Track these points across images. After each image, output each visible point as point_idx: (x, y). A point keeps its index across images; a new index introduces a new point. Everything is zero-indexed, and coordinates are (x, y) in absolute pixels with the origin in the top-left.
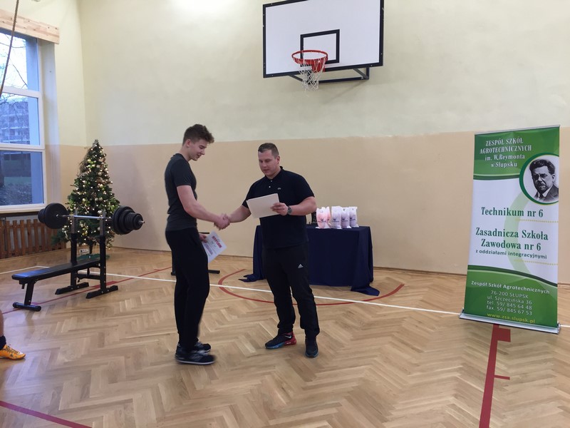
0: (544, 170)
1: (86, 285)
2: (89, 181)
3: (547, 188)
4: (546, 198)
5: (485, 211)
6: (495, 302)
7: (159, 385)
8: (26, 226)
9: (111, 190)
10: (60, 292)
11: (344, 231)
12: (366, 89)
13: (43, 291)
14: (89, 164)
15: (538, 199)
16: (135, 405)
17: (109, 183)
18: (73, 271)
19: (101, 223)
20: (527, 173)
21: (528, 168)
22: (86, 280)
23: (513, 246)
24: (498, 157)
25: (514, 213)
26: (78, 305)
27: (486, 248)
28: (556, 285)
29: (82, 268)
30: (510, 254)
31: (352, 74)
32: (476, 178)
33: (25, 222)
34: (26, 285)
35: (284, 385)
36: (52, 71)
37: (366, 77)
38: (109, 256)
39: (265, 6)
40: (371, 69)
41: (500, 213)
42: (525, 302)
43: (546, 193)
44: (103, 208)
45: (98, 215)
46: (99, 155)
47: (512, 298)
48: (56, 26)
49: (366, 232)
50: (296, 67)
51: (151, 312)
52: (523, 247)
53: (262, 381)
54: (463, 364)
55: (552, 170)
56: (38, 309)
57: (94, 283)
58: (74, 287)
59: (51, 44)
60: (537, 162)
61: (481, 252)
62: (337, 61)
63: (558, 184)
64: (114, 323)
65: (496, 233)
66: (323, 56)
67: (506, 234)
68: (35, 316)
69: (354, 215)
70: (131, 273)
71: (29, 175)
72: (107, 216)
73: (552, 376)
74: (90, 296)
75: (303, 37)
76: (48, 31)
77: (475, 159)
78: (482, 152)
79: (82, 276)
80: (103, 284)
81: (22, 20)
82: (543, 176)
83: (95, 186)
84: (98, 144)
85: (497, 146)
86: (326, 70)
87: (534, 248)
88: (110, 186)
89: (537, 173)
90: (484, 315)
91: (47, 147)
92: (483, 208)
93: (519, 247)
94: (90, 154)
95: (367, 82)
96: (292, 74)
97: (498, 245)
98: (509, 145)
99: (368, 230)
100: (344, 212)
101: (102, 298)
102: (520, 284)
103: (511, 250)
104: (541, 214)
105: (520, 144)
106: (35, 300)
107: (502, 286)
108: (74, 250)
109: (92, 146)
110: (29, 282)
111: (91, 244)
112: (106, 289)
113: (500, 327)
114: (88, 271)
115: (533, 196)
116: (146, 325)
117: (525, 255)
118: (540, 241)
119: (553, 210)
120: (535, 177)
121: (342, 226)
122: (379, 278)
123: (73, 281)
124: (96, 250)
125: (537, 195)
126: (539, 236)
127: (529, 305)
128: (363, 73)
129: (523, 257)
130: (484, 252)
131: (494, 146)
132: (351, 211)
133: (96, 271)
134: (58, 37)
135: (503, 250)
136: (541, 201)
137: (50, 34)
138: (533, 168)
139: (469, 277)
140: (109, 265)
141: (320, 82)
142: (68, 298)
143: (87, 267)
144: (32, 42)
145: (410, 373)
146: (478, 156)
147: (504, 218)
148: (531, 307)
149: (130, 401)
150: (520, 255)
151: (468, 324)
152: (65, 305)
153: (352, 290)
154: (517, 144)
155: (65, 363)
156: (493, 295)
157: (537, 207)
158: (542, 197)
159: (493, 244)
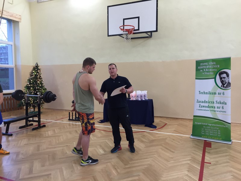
0: (224, 75)
1: (32, 125)
2: (34, 80)
3: (226, 83)
4: (226, 87)
5: (200, 93)
6: (205, 131)
7: (63, 168)
8: (7, 99)
9: (43, 84)
10: (21, 128)
11: (142, 101)
12: (151, 41)
13: (13, 127)
14: (33, 73)
15: (222, 88)
16: (52, 176)
17: (42, 81)
18: (26, 119)
19: (39, 98)
20: (218, 77)
21: (218, 74)
22: (32, 123)
23: (212, 107)
24: (206, 70)
25: (212, 94)
26: (29, 133)
27: (201, 108)
28: (230, 124)
29: (30, 117)
30: (211, 111)
31: (145, 35)
32: (196, 79)
33: (6, 98)
34: (6, 125)
35: (116, 167)
36: (18, 34)
37: (151, 36)
38: (42, 112)
39: (108, 7)
40: (153, 33)
41: (207, 93)
42: (217, 131)
43: (225, 85)
44: (39, 92)
45: (37, 95)
46: (38, 69)
47: (212, 129)
48: (20, 15)
49: (151, 101)
50: (121, 32)
51: (60, 136)
52: (216, 107)
53: (106, 165)
54: (191, 157)
55: (228, 75)
56: (11, 135)
57: (35, 124)
58: (27, 125)
59: (18, 22)
60: (222, 72)
61: (199, 110)
62: (138, 30)
63: (230, 81)
64: (44, 141)
65: (205, 102)
66: (133, 27)
67: (209, 102)
68: (10, 138)
69: (146, 95)
70: (51, 119)
71: (8, 77)
72: (41, 95)
73: (228, 162)
74: (34, 129)
75: (124, 19)
76: (17, 16)
77: (196, 71)
78: (199, 68)
79: (30, 121)
80: (39, 124)
81: (6, 12)
82: (224, 78)
83: (36, 82)
84: (37, 65)
85: (205, 65)
86: (134, 33)
87: (221, 108)
88: (43, 82)
89: (222, 77)
90: (201, 136)
91: (16, 65)
92: (200, 91)
93: (215, 108)
94: (34, 69)
95: (151, 38)
96: (120, 35)
97: (206, 107)
98: (210, 65)
99: (152, 100)
100: (142, 93)
101: (39, 130)
102: (215, 123)
103: (211, 109)
104: (223, 94)
105: (214, 65)
106: (10, 131)
107: (208, 124)
108: (27, 110)
109: (35, 65)
110: (8, 124)
111: (34, 107)
112: (40, 126)
113: (207, 141)
114: (33, 119)
115: (220, 86)
116: (57, 142)
117: (217, 111)
118: (223, 105)
119: (228, 92)
120: (221, 78)
121: (141, 99)
122: (156, 121)
123: (26, 123)
124: (37, 110)
125: (222, 86)
126: (223, 103)
127: (219, 132)
128: (149, 35)
129: (216, 112)
130: (200, 110)
131: (204, 66)
132: (145, 92)
133: (36, 119)
134: (21, 19)
135: (208, 109)
136: (224, 88)
137: (17, 18)
138: (220, 75)
139: (194, 120)
140: (42, 116)
141: (131, 38)
142: (24, 130)
143: (32, 117)
144: (9, 21)
145: (169, 162)
146: (197, 70)
147: (208, 95)
148: (220, 133)
149: (50, 174)
150: (215, 111)
151: (194, 140)
152: (23, 133)
153: (145, 126)
154: (213, 65)
155: (23, 158)
156: (204, 128)
157: (222, 91)
158: (224, 87)
159: (204, 107)
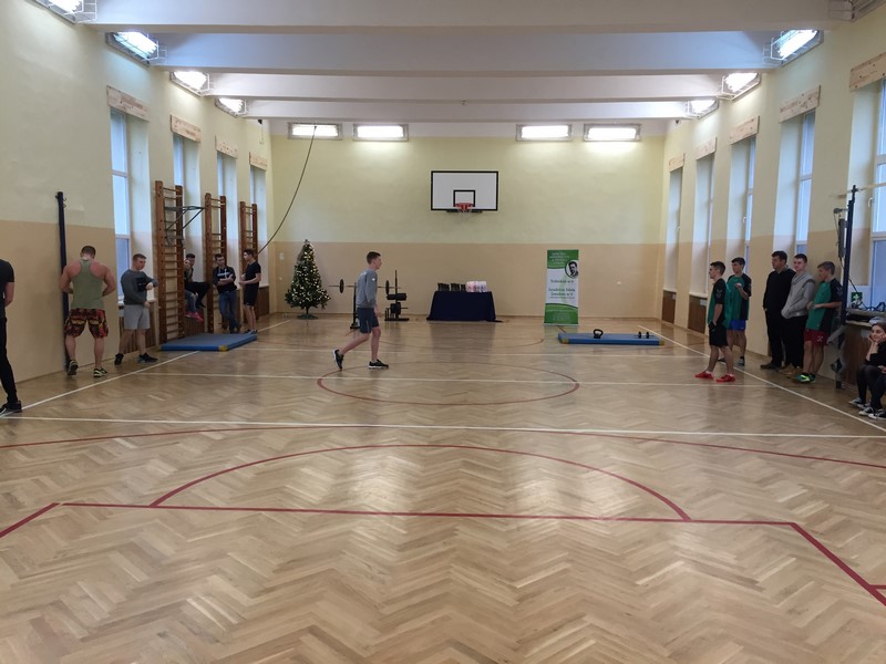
0: (573, 265)
3: (574, 272)
5: (552, 281)
6: (556, 317)
23: (563, 294)
24: (556, 260)
25: (563, 282)
27: (553, 296)
28: (577, 308)
30: (562, 298)
32: (548, 268)
39: (432, 172)
43: (574, 274)
46: (309, 249)
47: (562, 314)
50: (451, 207)
55: (576, 265)
60: (571, 262)
61: (550, 298)
62: (473, 206)
65: (556, 290)
66: (466, 202)
67: (560, 290)
75: (454, 191)
77: (548, 260)
78: (550, 257)
82: (573, 267)
84: (308, 242)
87: (570, 295)
89: (571, 266)
98: (561, 255)
102: (565, 309)
107: (558, 310)
120: (570, 268)
122: (498, 316)
125: (571, 275)
126: (571, 290)
127: (568, 316)
129: (566, 299)
131: (555, 255)
136: (573, 277)
138: (570, 264)
139: (546, 308)
147: (559, 283)
154: (564, 255)
159: (555, 294)
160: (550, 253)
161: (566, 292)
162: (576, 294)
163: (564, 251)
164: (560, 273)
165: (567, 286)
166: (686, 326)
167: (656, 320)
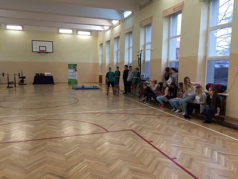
5: (70, 73)
6: (71, 82)
24: (71, 67)
27: (70, 77)
28: (77, 80)
32: (69, 69)
39: (32, 40)
43: (76, 71)
50: (39, 51)
55: (76, 68)
62: (46, 51)
75: (39, 46)
102: (74, 80)
148: (75, 83)
160: (69, 65)
161: (74, 76)
162: (77, 76)
163: (73, 64)
164: (72, 71)
165: (74, 74)
166: (105, 84)
167: (98, 83)
